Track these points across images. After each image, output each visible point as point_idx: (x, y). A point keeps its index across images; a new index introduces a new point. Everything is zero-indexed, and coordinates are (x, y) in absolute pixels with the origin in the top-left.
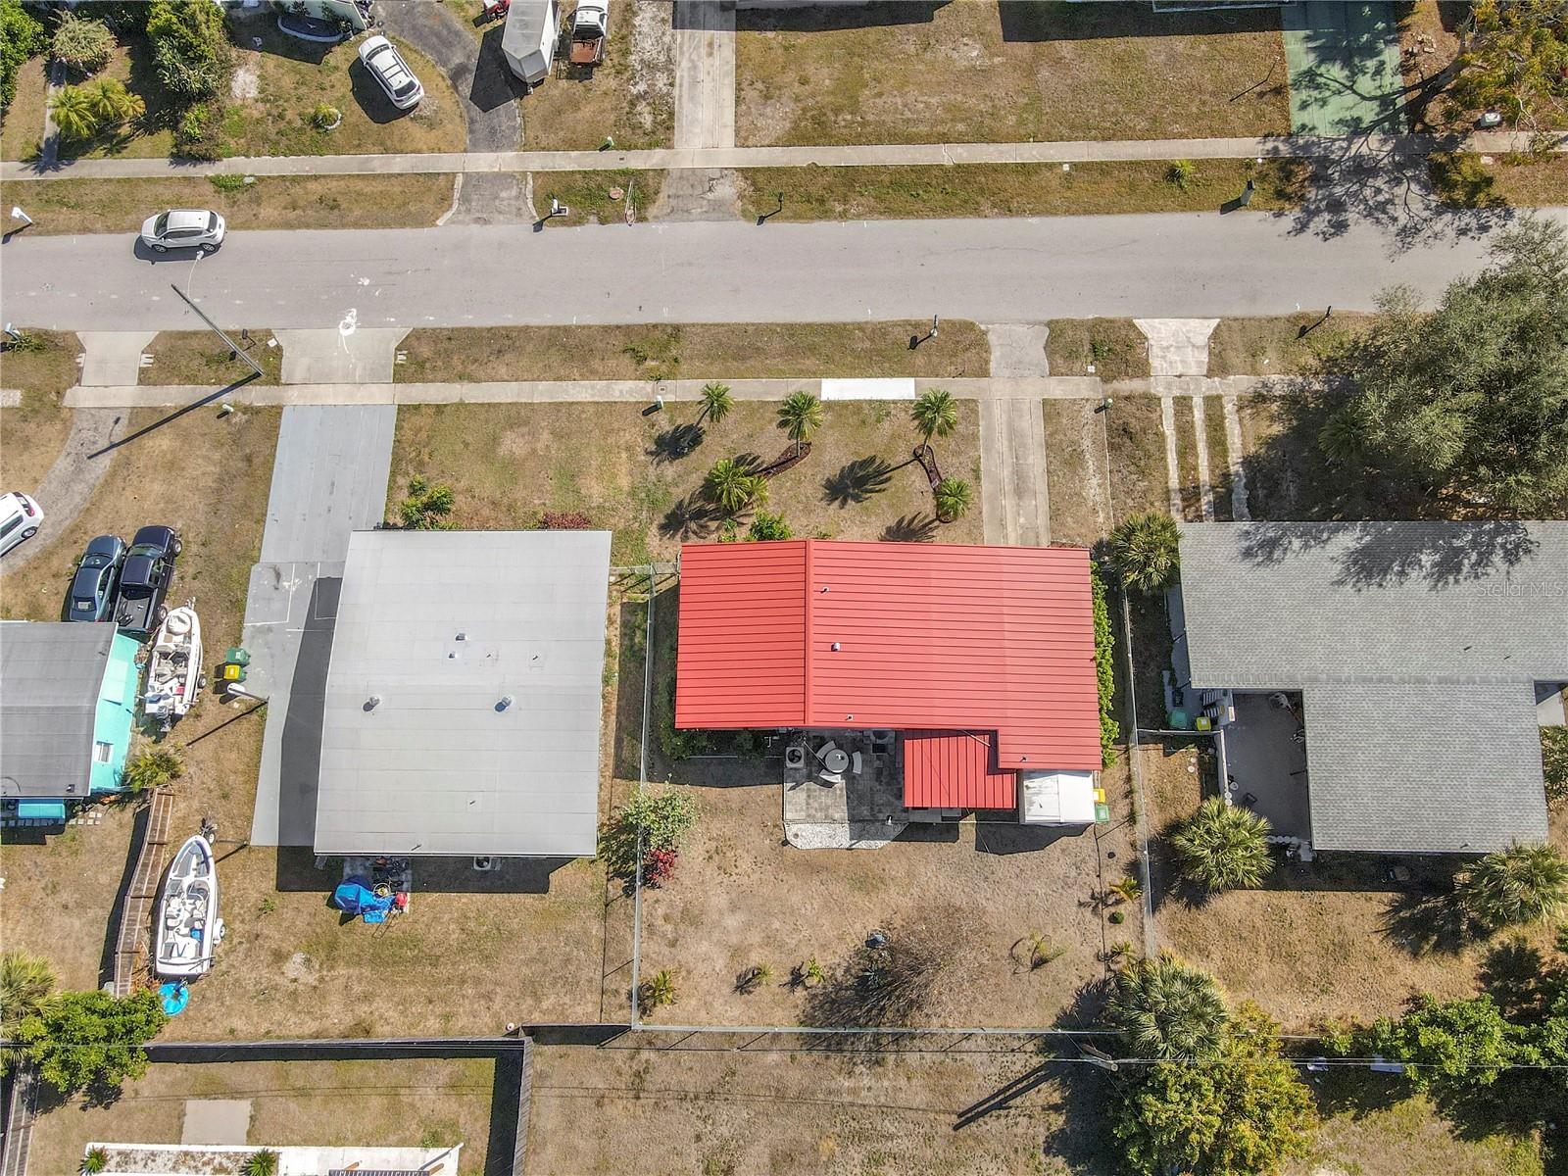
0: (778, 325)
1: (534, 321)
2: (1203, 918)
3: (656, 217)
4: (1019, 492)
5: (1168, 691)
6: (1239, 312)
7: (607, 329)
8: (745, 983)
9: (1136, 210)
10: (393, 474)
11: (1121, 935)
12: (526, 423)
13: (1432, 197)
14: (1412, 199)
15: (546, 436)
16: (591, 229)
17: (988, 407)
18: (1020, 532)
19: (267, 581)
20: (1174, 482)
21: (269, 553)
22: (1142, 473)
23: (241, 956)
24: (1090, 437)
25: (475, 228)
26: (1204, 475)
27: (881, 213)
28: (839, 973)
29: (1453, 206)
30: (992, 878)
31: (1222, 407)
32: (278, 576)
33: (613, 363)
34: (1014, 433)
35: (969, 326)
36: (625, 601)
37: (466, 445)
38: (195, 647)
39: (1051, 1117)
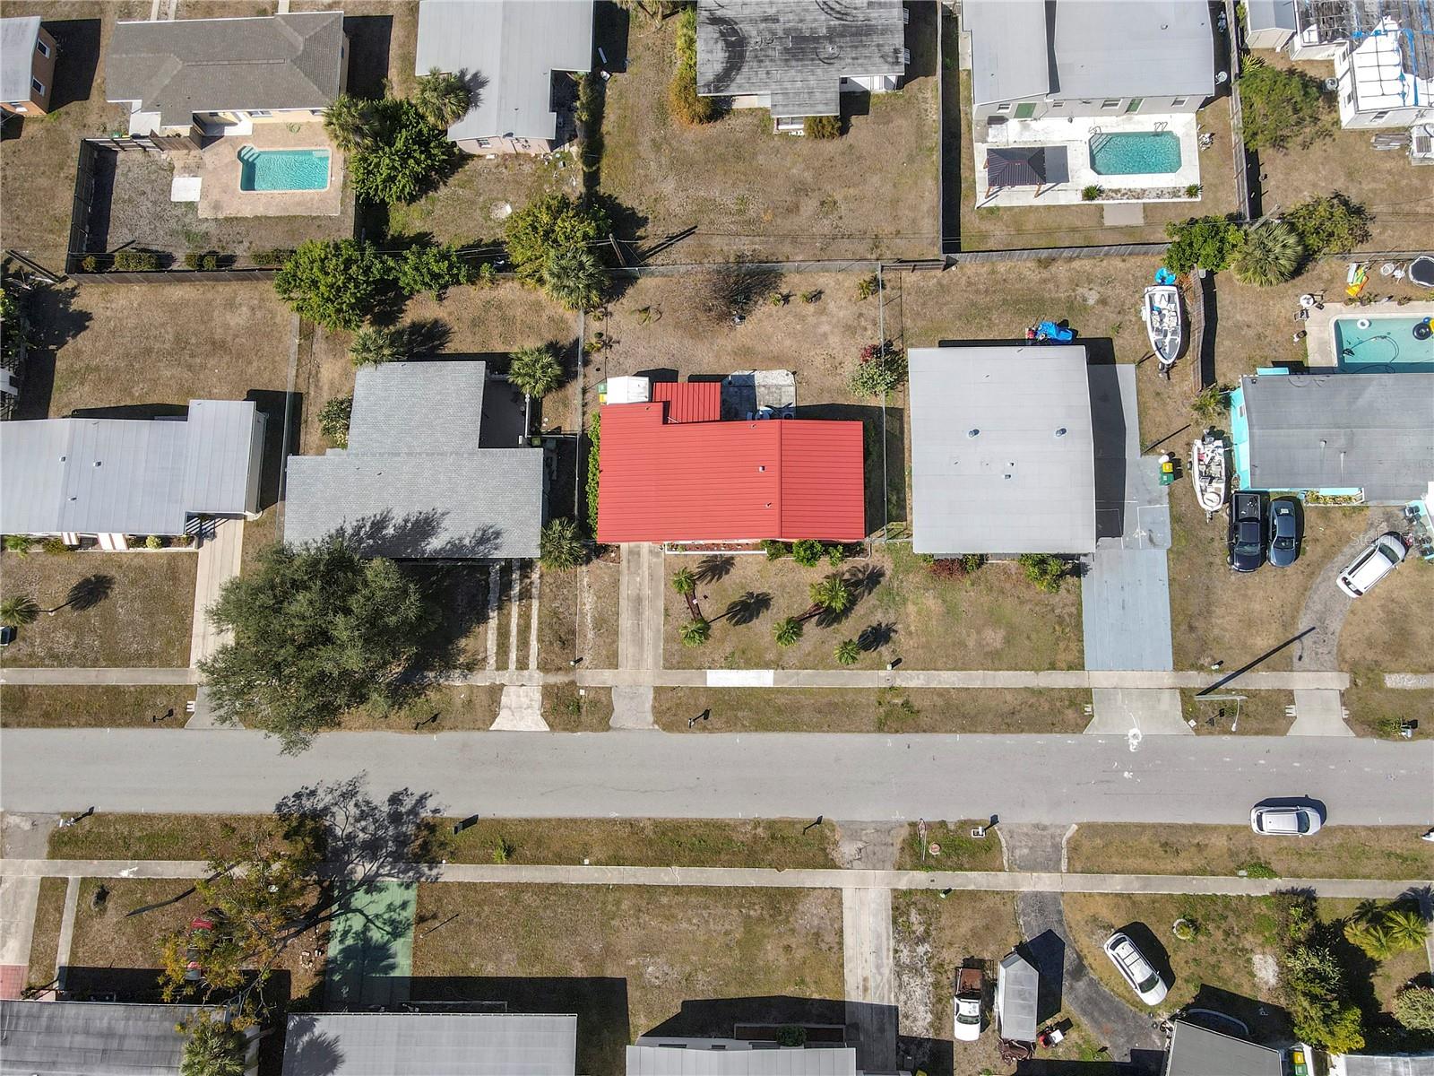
0: (806, 731)
1: (988, 737)
2: (549, 337)
3: (902, 826)
4: (638, 600)
5: (554, 466)
6: (477, 735)
7: (933, 730)
8: (816, 296)
9: (539, 822)
10: (1080, 615)
11: (596, 326)
12: (987, 654)
13: (327, 823)
14: (342, 822)
15: (971, 643)
16: (953, 817)
17: (656, 664)
18: (640, 572)
19: (1158, 536)
20: (535, 604)
21: (1161, 555)
22: (555, 613)
23: (1127, 302)
24: (588, 638)
25: (1046, 821)
26: (515, 609)
27: (728, 825)
28: (761, 302)
29: (317, 815)
30: (670, 356)
31: (496, 661)
32: (1151, 540)
33: (927, 703)
34: (639, 642)
35: (668, 727)
36: (904, 523)
37: (1028, 638)
38: (1198, 484)
39: (644, 234)
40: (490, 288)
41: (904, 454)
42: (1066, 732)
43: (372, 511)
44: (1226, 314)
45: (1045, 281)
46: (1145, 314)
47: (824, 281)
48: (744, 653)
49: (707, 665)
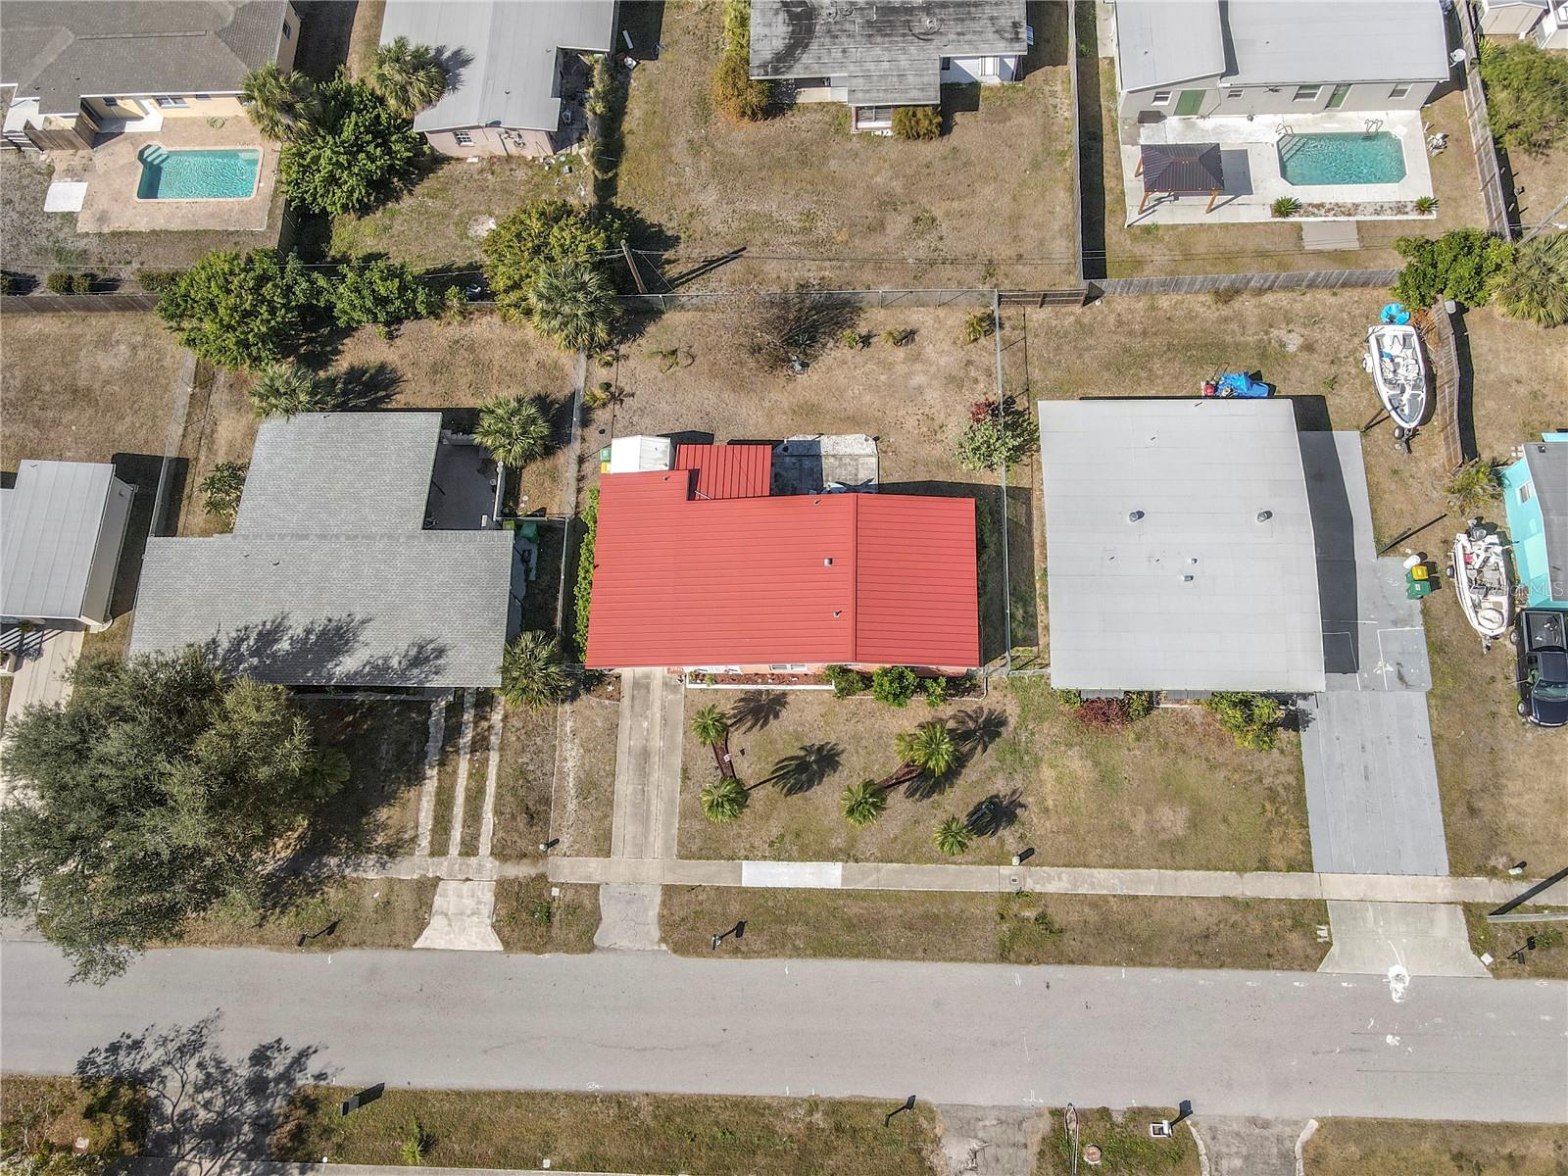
0: (889, 957)
1: (1170, 975)
2: (535, 387)
3: (1040, 1115)
4: (645, 754)
5: (533, 563)
6: (392, 956)
7: (1084, 960)
8: (907, 337)
9: (476, 1096)
10: (1301, 788)
11: (602, 374)
12: (1162, 844)
13: (152, 1094)
14: (175, 1094)
15: (1138, 826)
16: (1120, 1103)
17: (667, 850)
18: (649, 713)
19: (1411, 673)
20: (494, 758)
21: (1418, 700)
22: (523, 772)
24: (569, 809)
25: (1268, 1114)
26: (463, 766)
27: (769, 1107)
28: (831, 344)
29: (137, 1080)
30: (703, 415)
31: (432, 843)
32: (1401, 678)
33: (1074, 917)
34: (643, 817)
35: (680, 948)
37: (1225, 820)
38: (1467, 597)
39: (673, 258)
40: (460, 324)
41: (1032, 550)
42: (1291, 969)
43: (260, 616)
44: (1484, 365)
45: (1226, 320)
46: (1372, 362)
47: (916, 317)
48: (798, 835)
49: (743, 853)
